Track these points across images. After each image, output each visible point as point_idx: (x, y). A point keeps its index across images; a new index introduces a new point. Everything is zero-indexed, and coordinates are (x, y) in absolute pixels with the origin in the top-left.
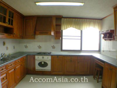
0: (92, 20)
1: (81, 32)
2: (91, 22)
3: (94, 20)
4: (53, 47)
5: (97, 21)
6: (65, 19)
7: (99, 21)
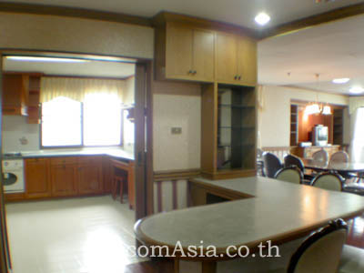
0: (105, 81)
1: (82, 105)
2: (102, 84)
3: (109, 81)
4: (24, 142)
5: (114, 82)
6: (49, 79)
7: (119, 82)
